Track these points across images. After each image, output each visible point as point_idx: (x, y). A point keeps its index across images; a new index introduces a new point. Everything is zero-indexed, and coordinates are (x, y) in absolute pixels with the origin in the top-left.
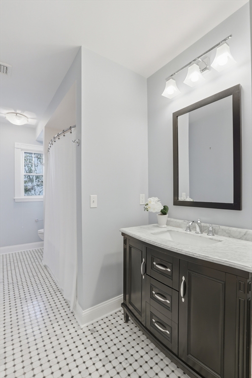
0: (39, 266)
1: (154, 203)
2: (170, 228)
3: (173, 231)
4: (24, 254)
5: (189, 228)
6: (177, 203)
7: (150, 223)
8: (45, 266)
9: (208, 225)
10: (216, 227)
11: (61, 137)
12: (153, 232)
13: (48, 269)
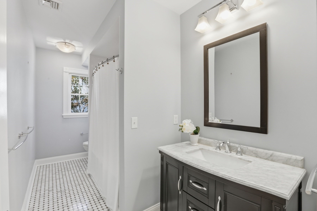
0: (84, 175)
1: (188, 125)
2: (201, 146)
3: (204, 149)
4: (70, 163)
5: (219, 148)
6: (207, 124)
7: (182, 141)
8: (89, 175)
9: (237, 146)
10: (244, 147)
11: (105, 64)
12: (187, 150)
13: (92, 177)
